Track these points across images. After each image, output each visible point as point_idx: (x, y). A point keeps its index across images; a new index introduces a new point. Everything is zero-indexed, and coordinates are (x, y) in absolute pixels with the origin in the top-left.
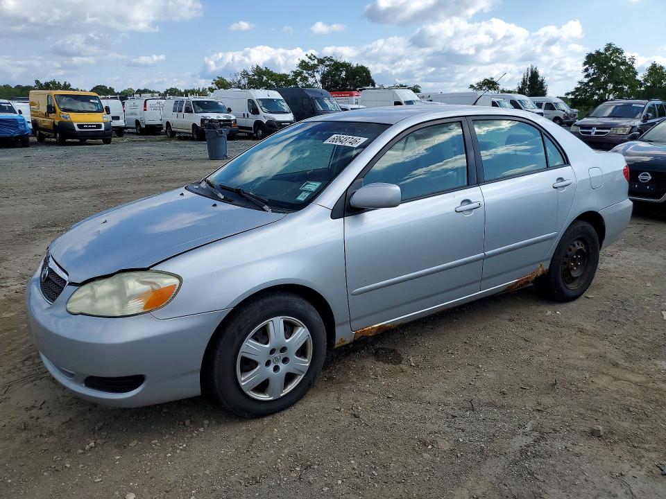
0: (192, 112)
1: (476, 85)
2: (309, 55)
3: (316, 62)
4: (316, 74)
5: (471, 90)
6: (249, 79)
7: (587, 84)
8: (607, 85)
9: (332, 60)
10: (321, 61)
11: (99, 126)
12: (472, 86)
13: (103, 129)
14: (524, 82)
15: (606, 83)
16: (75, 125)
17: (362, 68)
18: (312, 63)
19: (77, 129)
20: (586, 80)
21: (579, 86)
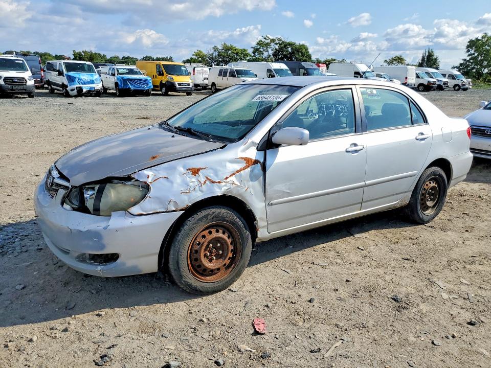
0: (235, 76)
1: (388, 61)
2: (265, 36)
3: (269, 41)
4: (270, 50)
5: (385, 64)
6: (219, 52)
7: (468, 61)
8: (483, 62)
9: (281, 40)
10: (273, 41)
11: (189, 85)
12: (386, 61)
13: (191, 86)
14: (423, 59)
15: (482, 61)
16: (176, 83)
17: (303, 45)
18: (267, 41)
19: (177, 86)
20: (468, 58)
21: (462, 62)
